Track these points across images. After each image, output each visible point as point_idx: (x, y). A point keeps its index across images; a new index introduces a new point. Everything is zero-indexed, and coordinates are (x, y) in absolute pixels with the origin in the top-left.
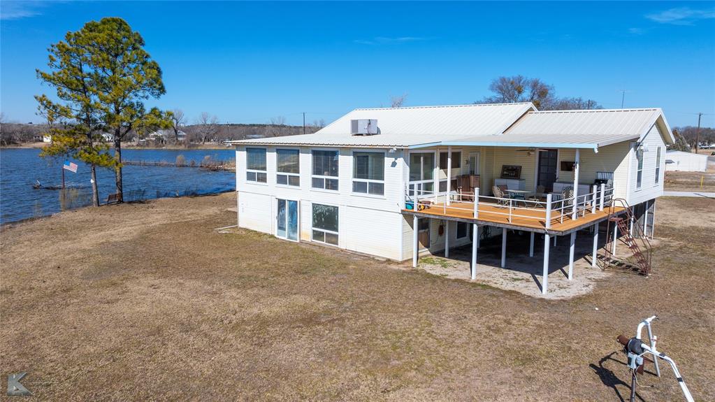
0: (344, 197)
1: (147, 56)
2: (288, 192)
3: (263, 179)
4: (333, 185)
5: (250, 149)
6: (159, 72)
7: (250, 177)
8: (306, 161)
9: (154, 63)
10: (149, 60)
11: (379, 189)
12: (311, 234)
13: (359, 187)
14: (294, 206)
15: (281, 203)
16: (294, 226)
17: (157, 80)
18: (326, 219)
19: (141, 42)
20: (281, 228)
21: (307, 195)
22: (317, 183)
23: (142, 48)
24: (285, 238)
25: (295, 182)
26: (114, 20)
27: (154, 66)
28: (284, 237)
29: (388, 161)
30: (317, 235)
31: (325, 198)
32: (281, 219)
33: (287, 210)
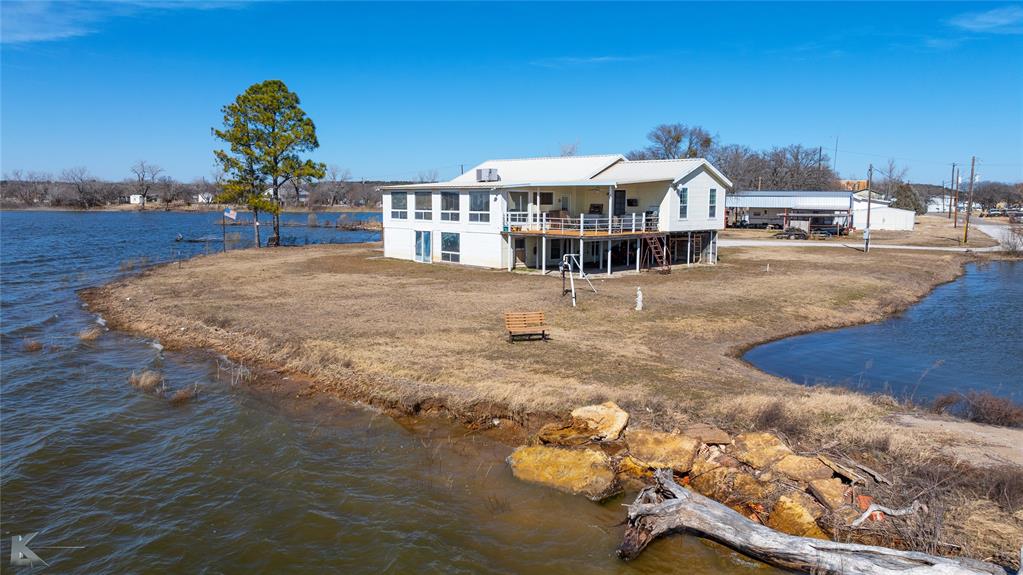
0: (463, 226)
1: (304, 114)
2: (424, 225)
3: (404, 216)
4: (456, 217)
5: (394, 193)
6: (314, 128)
7: (394, 215)
8: (437, 200)
9: (310, 120)
10: (305, 118)
11: (486, 218)
12: (440, 256)
13: (473, 218)
14: (428, 234)
15: (418, 234)
16: (428, 252)
17: (312, 136)
18: (451, 242)
19: (297, 101)
20: (418, 254)
21: (437, 226)
22: (444, 217)
23: (298, 106)
24: (422, 262)
25: (429, 217)
26: (275, 83)
27: (310, 123)
28: (420, 260)
29: (492, 197)
30: (445, 257)
31: (451, 227)
32: (418, 247)
33: (423, 239)
